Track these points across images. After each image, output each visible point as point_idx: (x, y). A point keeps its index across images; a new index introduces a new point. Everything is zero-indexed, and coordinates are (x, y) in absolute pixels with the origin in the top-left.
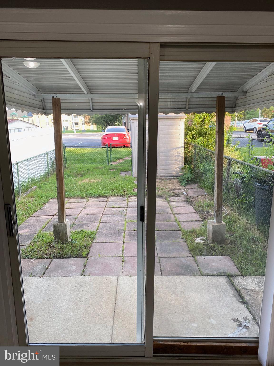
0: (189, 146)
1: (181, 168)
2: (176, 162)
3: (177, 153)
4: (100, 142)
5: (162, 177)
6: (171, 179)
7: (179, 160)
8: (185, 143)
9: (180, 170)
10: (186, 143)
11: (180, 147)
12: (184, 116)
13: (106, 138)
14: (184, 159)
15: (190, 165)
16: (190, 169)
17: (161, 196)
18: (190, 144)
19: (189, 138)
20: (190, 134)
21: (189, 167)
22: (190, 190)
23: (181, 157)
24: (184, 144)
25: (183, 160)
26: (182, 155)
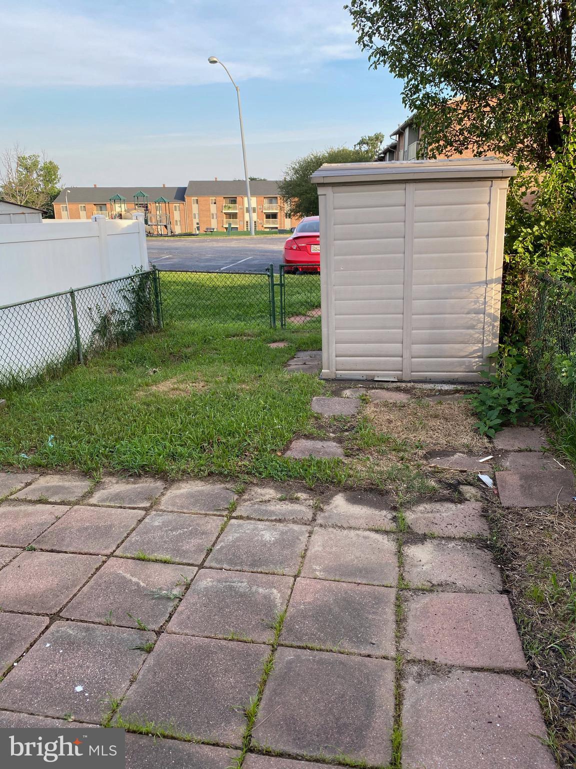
0: (519, 277)
1: (486, 354)
2: (471, 331)
3: (476, 302)
4: (281, 257)
5: (414, 382)
6: (447, 393)
7: (481, 325)
8: (506, 267)
9: (481, 359)
10: (512, 268)
11: (486, 283)
12: (508, 170)
13: (295, 247)
14: (498, 323)
15: (519, 344)
16: (519, 362)
17: (383, 493)
18: (523, 272)
19: (520, 250)
20: (527, 234)
21: (515, 351)
22: (511, 457)
23: (490, 315)
24: (501, 270)
25: (494, 326)
26: (492, 311)
